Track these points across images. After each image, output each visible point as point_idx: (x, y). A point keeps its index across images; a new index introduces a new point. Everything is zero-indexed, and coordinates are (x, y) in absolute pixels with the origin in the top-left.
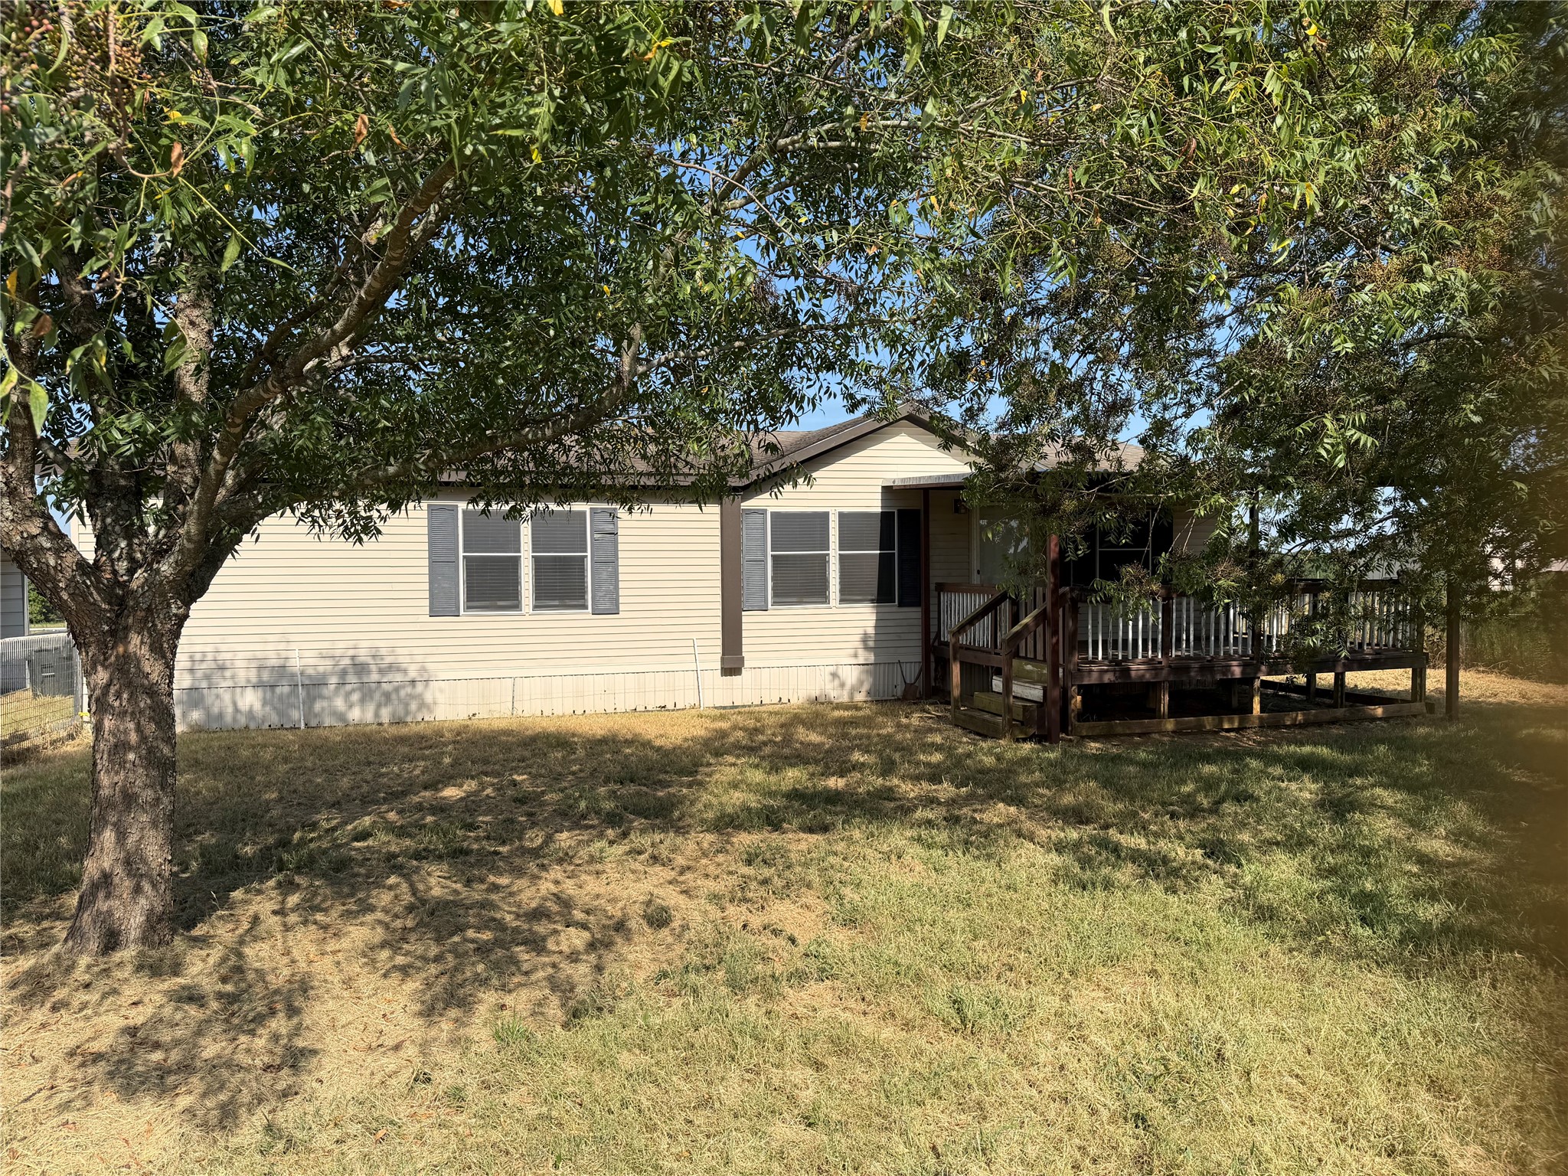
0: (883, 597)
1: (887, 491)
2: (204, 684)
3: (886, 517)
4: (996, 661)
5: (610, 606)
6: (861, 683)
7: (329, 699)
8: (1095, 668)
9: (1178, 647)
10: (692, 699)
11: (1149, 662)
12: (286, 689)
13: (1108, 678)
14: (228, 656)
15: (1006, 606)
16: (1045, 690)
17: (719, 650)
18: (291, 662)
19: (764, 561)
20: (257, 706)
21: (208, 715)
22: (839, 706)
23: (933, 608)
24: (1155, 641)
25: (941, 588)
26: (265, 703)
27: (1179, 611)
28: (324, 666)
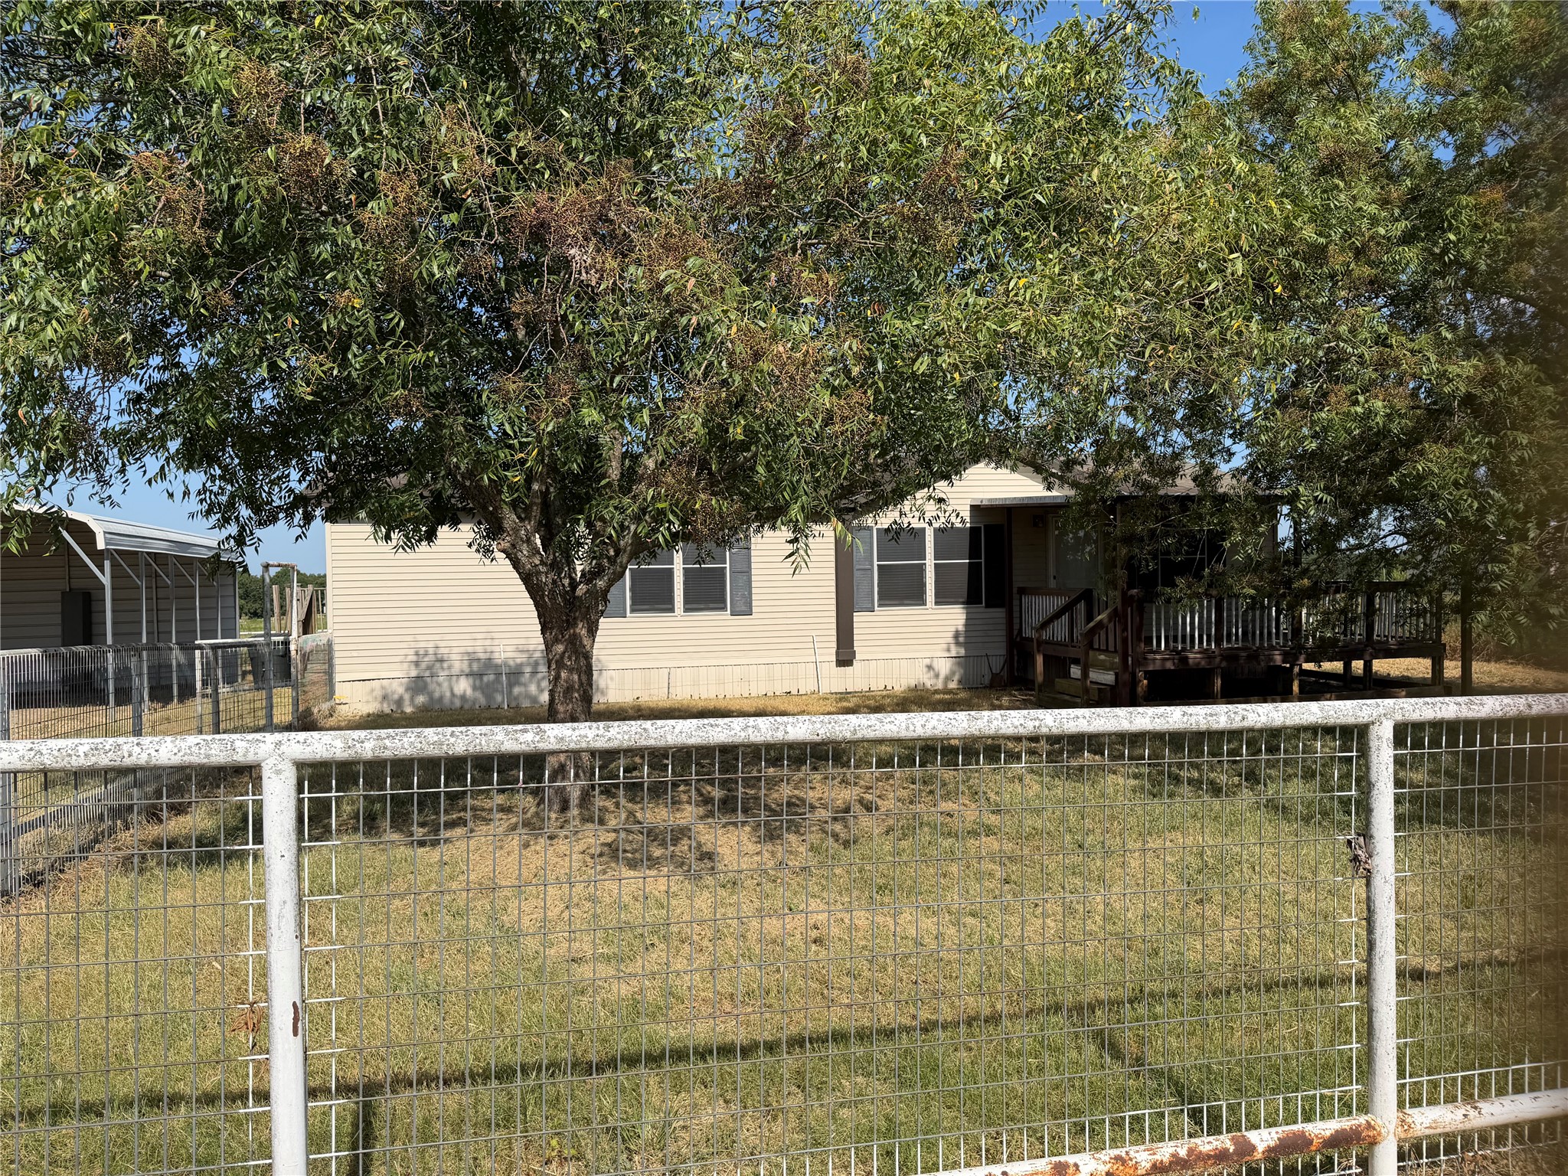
0: (971, 599)
1: (975, 509)
2: (427, 674)
3: (974, 532)
4: (1073, 653)
5: (744, 609)
6: (953, 673)
7: (525, 685)
8: (1158, 657)
9: (1229, 641)
10: (811, 686)
11: (1203, 652)
12: (492, 677)
13: (1169, 665)
14: (446, 651)
15: (1082, 606)
16: (1117, 675)
17: (835, 645)
18: (496, 656)
19: (872, 570)
20: (469, 692)
21: (431, 698)
22: (936, 692)
23: (1016, 609)
24: (1209, 636)
25: (1022, 591)
26: (474, 688)
27: (1229, 610)
28: (521, 658)
